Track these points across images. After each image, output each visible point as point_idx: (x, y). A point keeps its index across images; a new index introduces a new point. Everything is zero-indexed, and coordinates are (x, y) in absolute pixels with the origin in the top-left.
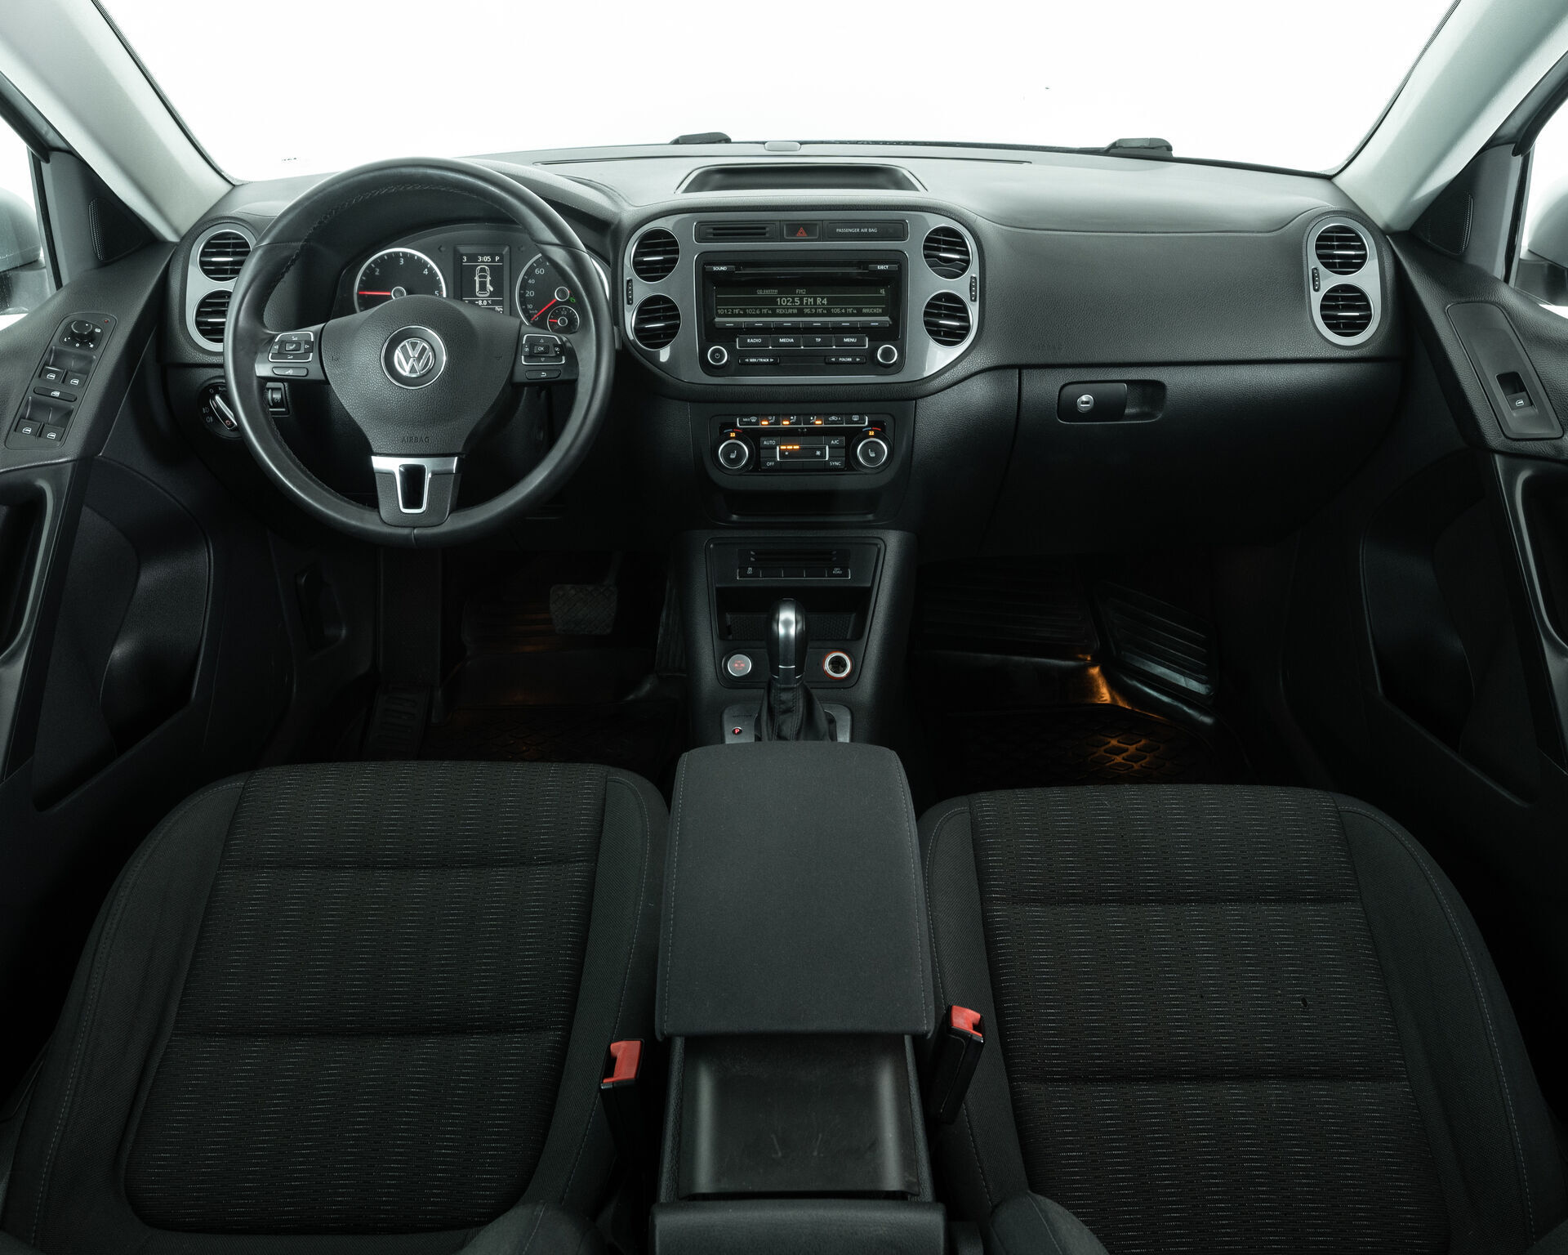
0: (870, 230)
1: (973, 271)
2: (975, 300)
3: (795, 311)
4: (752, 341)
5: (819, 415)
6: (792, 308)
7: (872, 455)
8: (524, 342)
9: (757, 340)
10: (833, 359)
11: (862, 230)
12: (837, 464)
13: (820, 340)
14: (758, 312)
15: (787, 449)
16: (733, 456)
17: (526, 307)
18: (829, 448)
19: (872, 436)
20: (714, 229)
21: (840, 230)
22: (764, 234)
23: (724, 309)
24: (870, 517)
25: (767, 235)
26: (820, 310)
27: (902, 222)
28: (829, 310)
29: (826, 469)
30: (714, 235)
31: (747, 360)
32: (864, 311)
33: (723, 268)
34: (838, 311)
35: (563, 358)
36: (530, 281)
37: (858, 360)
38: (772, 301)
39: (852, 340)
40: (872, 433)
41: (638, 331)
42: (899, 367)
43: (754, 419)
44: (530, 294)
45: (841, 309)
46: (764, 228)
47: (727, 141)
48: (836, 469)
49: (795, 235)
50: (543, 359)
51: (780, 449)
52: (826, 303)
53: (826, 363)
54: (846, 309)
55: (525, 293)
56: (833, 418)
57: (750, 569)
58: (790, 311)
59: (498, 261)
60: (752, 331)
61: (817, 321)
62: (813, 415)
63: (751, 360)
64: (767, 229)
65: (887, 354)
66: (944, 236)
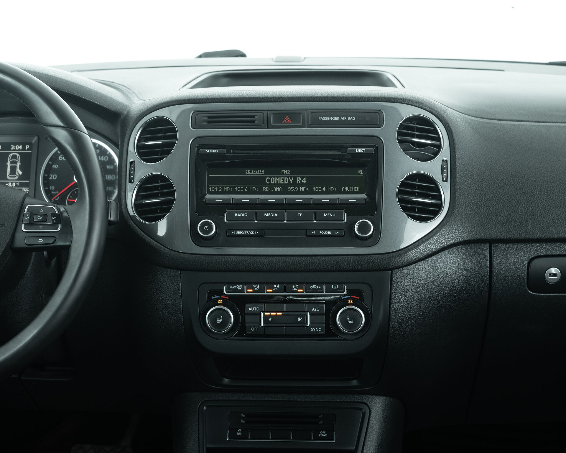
0: (349, 118)
1: (445, 154)
2: (446, 181)
3: (280, 189)
4: (239, 215)
5: (301, 284)
6: (277, 187)
7: (351, 321)
8: (25, 212)
9: (244, 215)
10: (314, 232)
11: (342, 118)
12: (318, 330)
13: (301, 214)
14: (246, 190)
15: (270, 315)
16: (219, 321)
17: (49, 188)
18: (310, 315)
19: (350, 304)
20: (209, 117)
21: (322, 118)
22: (254, 122)
23: (215, 187)
24: (355, 383)
25: (256, 122)
26: (303, 189)
27: (378, 112)
28: (311, 188)
29: (308, 335)
30: (209, 122)
31: (234, 233)
32: (344, 189)
33: (215, 151)
34: (319, 189)
35: (59, 226)
36: (54, 166)
37: (337, 233)
38: (261, 180)
39: (332, 215)
40: (351, 301)
41: (137, 206)
42: (375, 239)
43: (239, 287)
44: (53, 177)
45: (322, 187)
46: (254, 117)
47: (243, 55)
48: (316, 335)
49: (281, 123)
50: (41, 227)
51: (264, 315)
52: (305, 182)
53: (307, 236)
54: (326, 187)
55: (49, 176)
56: (314, 287)
57: (239, 430)
58: (275, 189)
59: (28, 149)
60: (240, 206)
61: (299, 198)
62: (295, 284)
63: (238, 233)
64: (256, 117)
65: (364, 228)
66: (416, 124)
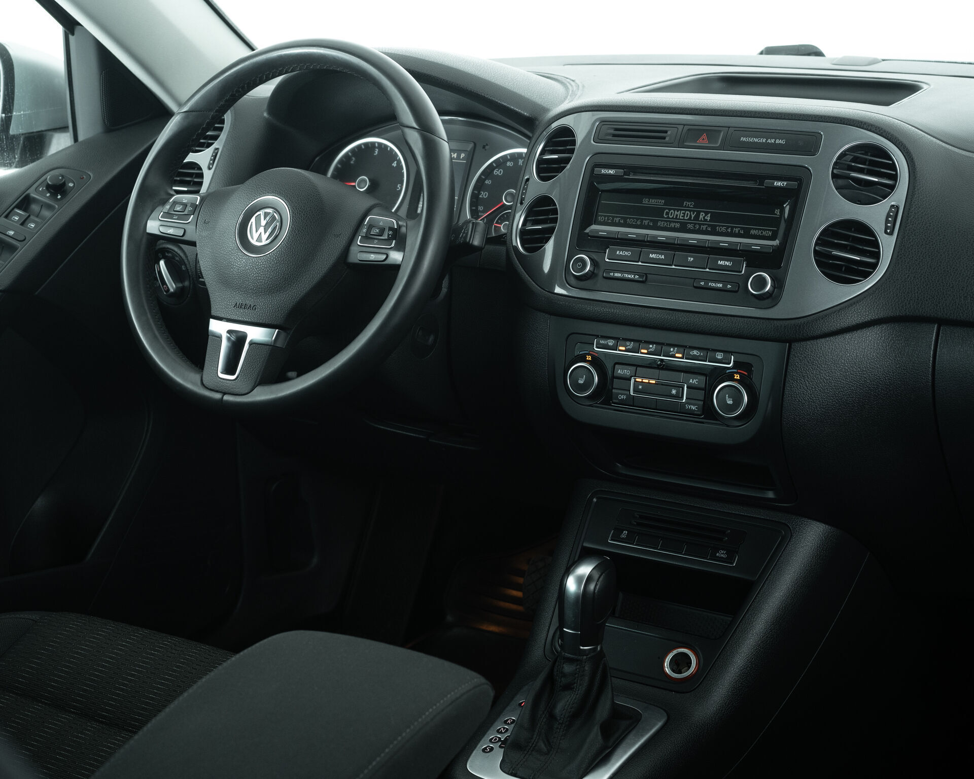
0: (777, 141)
1: (899, 196)
2: (891, 234)
3: (678, 225)
4: (621, 253)
5: (682, 347)
6: (675, 222)
7: (730, 402)
8: (365, 223)
9: (626, 253)
10: (702, 283)
11: (769, 141)
12: (693, 408)
13: (692, 259)
14: (639, 223)
15: (642, 382)
16: (581, 382)
17: (477, 208)
18: (687, 387)
19: (736, 380)
20: (616, 130)
21: (744, 139)
22: (664, 138)
23: (605, 216)
25: (667, 139)
26: (704, 227)
27: (817, 137)
28: (714, 227)
29: (680, 411)
30: (614, 136)
31: (612, 274)
32: (753, 232)
33: (611, 172)
34: (723, 229)
35: (394, 242)
36: (487, 182)
37: (729, 286)
38: (658, 212)
39: (727, 263)
40: (737, 377)
42: (772, 299)
43: (611, 343)
44: (484, 195)
45: (728, 227)
46: (666, 132)
48: (691, 413)
49: (695, 142)
50: (376, 241)
51: (635, 381)
52: (709, 218)
53: (695, 287)
54: (732, 228)
55: (479, 193)
56: (695, 352)
57: (625, 532)
58: (672, 225)
59: (463, 159)
60: (625, 242)
61: (693, 238)
62: (674, 346)
63: (616, 275)
64: (669, 133)
65: (761, 283)
66: (871, 156)
